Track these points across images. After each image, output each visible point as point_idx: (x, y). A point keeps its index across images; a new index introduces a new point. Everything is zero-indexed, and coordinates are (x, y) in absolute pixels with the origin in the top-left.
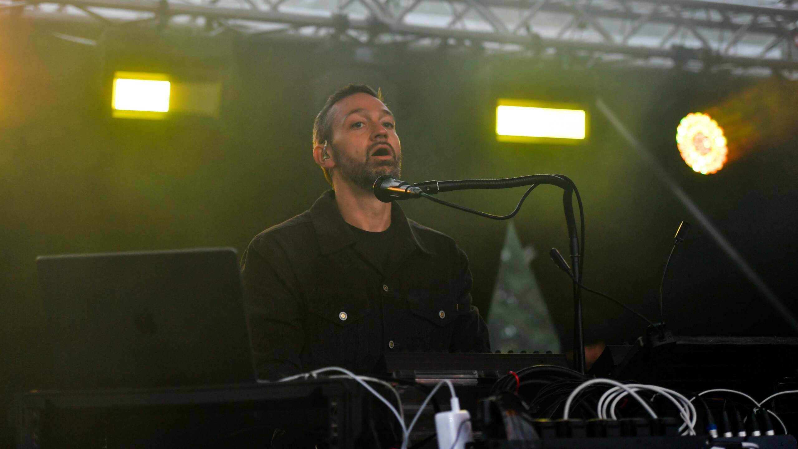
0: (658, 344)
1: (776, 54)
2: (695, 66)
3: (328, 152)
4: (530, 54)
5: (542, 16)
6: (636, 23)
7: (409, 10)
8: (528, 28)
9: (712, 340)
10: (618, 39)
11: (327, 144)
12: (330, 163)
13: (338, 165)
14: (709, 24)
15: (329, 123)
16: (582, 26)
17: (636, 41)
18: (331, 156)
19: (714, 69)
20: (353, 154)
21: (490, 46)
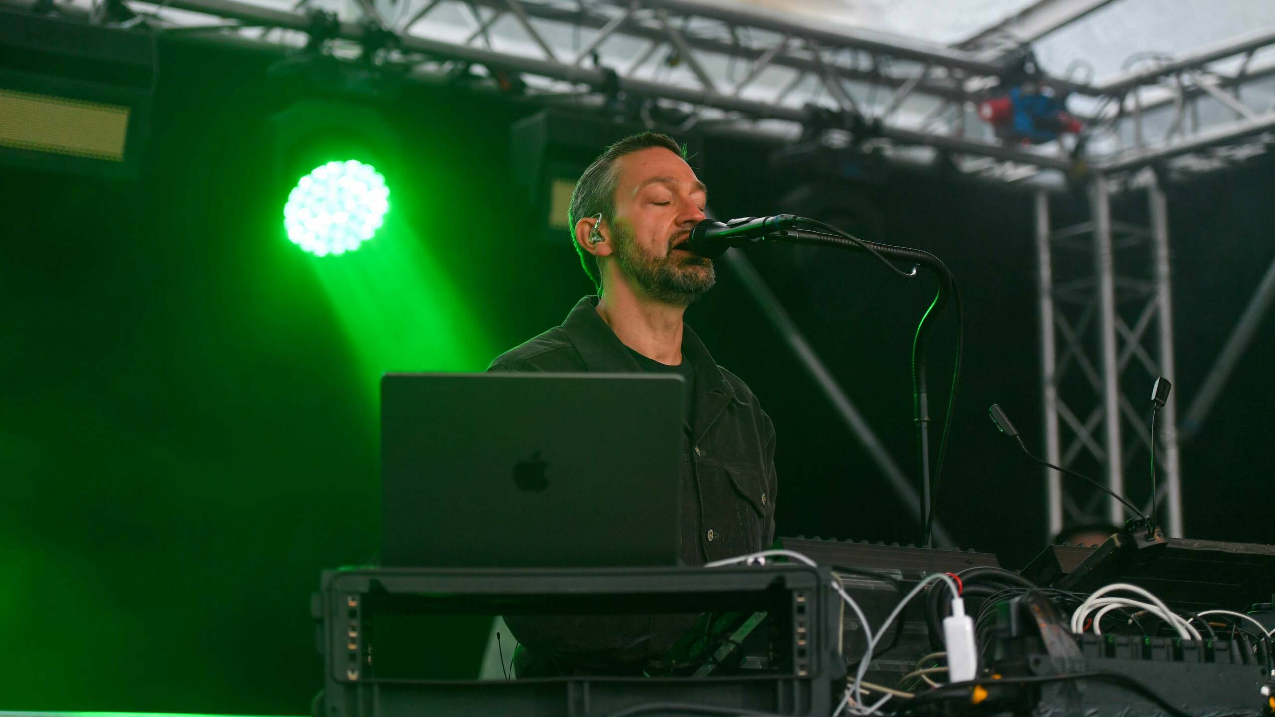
0: (1143, 544)
1: (941, 129)
2: (838, 138)
3: (603, 232)
4: (598, 100)
5: (617, 41)
6: (756, 65)
7: (422, 14)
8: (596, 58)
9: (1197, 544)
10: (725, 89)
11: (601, 220)
12: (604, 249)
13: (616, 253)
14: (854, 74)
15: (610, 188)
16: (672, 62)
17: (754, 93)
18: (607, 239)
19: (867, 147)
20: (646, 240)
21: (535, 82)
